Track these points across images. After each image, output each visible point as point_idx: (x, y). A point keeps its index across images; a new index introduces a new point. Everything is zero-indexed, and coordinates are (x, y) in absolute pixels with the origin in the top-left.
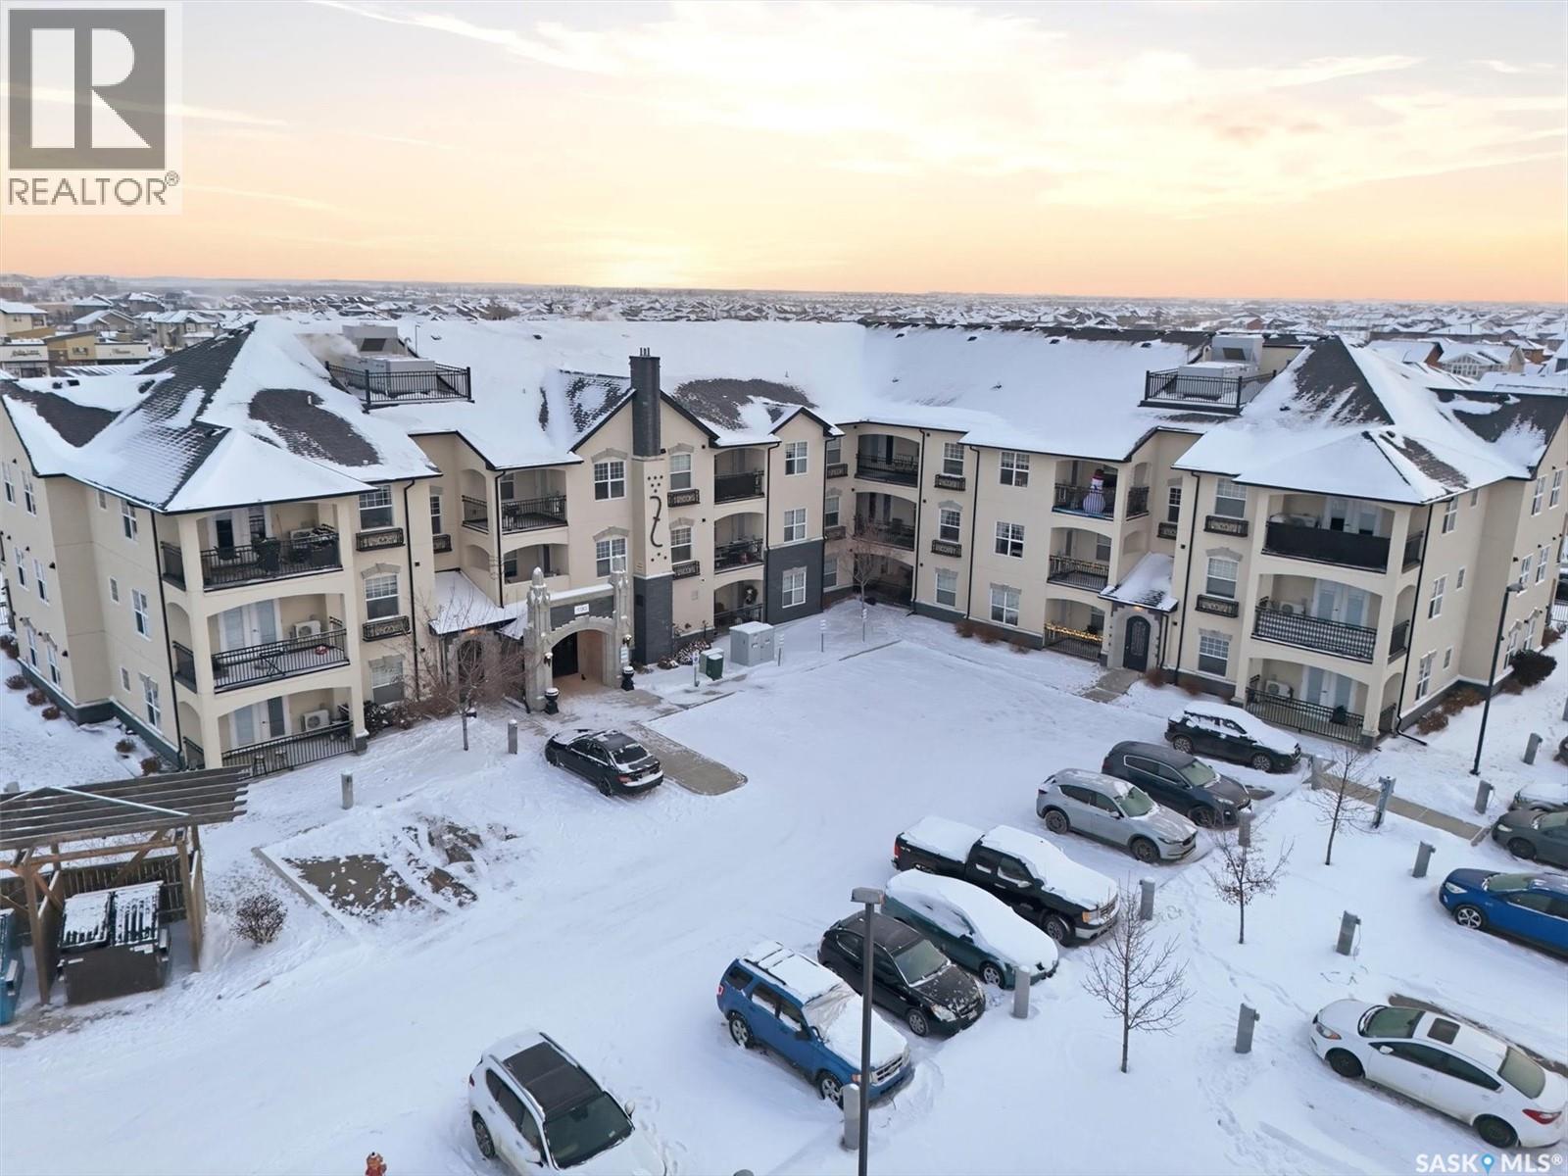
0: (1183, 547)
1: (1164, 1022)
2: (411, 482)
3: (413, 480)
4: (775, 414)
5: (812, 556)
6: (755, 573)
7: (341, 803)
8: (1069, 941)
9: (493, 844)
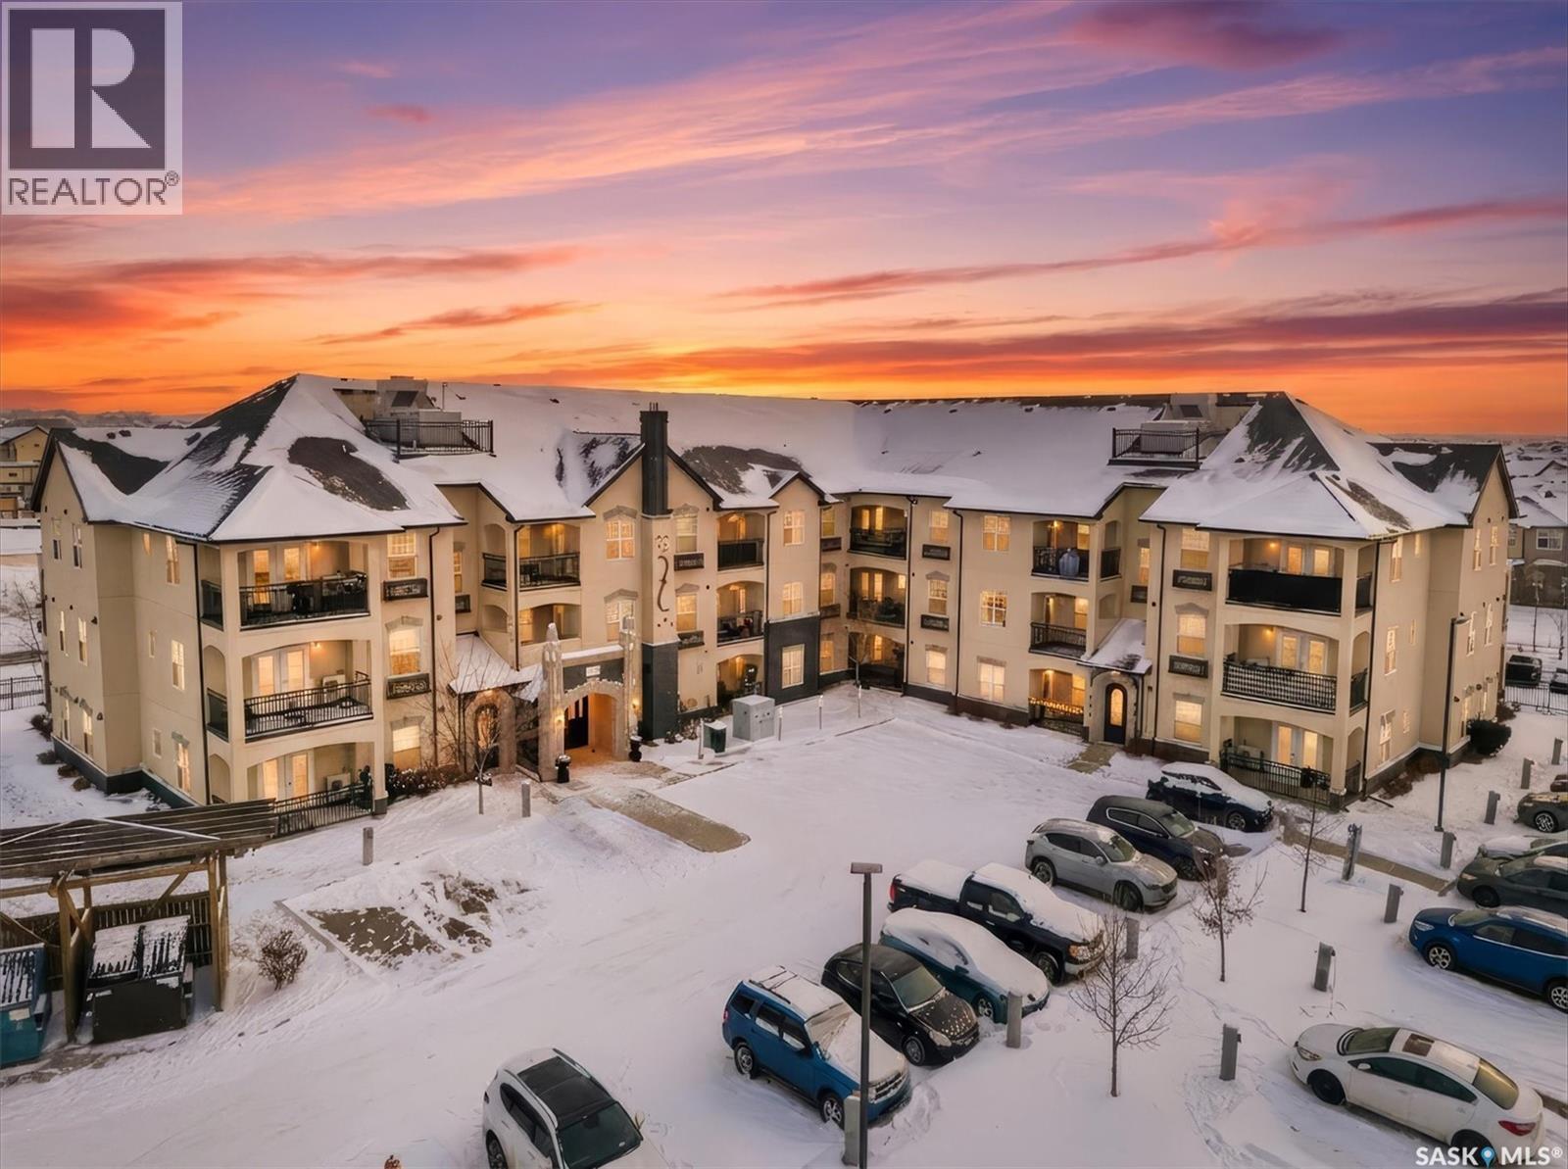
0: (1154, 604)
1: (1151, 1035)
2: (436, 530)
3: (439, 526)
4: (774, 479)
5: (807, 632)
6: (756, 647)
7: (361, 859)
8: (1059, 978)
9: (507, 897)
